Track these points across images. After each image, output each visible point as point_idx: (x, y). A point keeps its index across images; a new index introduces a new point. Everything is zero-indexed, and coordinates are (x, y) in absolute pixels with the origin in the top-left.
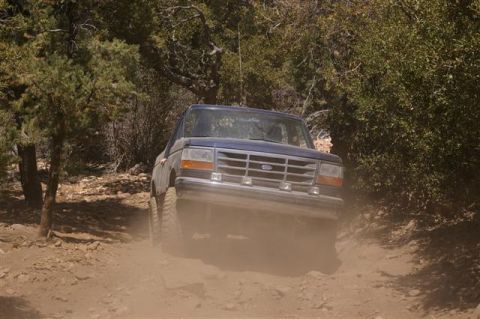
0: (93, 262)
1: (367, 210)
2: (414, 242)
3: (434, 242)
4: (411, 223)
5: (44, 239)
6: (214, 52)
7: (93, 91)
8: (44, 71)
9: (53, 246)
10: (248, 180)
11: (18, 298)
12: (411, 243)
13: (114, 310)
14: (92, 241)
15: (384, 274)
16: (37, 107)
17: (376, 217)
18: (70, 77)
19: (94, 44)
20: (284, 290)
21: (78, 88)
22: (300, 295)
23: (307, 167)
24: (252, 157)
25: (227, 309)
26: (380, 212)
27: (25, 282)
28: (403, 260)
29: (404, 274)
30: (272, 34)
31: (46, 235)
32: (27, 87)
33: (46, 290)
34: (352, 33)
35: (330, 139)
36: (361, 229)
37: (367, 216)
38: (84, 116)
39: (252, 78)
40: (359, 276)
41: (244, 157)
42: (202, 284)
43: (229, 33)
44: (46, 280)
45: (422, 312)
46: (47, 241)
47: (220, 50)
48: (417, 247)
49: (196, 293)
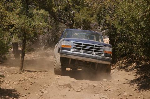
0: (36, 78)
1: (121, 60)
2: (135, 69)
3: (142, 69)
4: (135, 64)
5: (21, 71)
6: (72, 12)
7: (35, 25)
8: (19, 20)
9: (24, 73)
10: (82, 51)
11: (13, 89)
12: (134, 70)
13: (43, 93)
14: (36, 71)
15: (126, 80)
16: (18, 31)
17: (124, 62)
18: (27, 21)
19: (35, 11)
20: (95, 85)
21: (30, 25)
22: (100, 87)
23: (101, 48)
24: (84, 44)
25: (78, 91)
26: (125, 61)
27: (16, 85)
28: (132, 76)
29: (132, 79)
30: (90, 7)
31: (22, 70)
32: (14, 25)
33: (22, 87)
34: (115, 6)
35: (109, 38)
36: (119, 66)
37: (121, 62)
38: (32, 33)
39: (84, 20)
40: (119, 80)
41: (81, 44)
42: (70, 84)
43: (77, 7)
44: (22, 84)
45: (138, 91)
46: (22, 72)
47: (74, 12)
48: (136, 71)
49: (68, 87)
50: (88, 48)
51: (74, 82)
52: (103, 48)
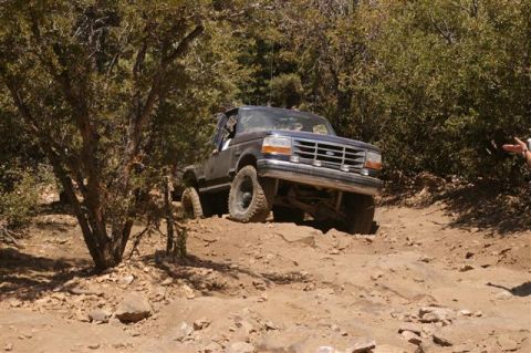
3: (456, 200)
4: (424, 191)
10: (318, 163)
13: (262, 257)
23: (358, 154)
24: (320, 145)
28: (437, 215)
41: (313, 144)
42: (313, 238)
48: (444, 206)
49: (309, 243)
50: (330, 154)
51: (315, 233)
52: (363, 154)
